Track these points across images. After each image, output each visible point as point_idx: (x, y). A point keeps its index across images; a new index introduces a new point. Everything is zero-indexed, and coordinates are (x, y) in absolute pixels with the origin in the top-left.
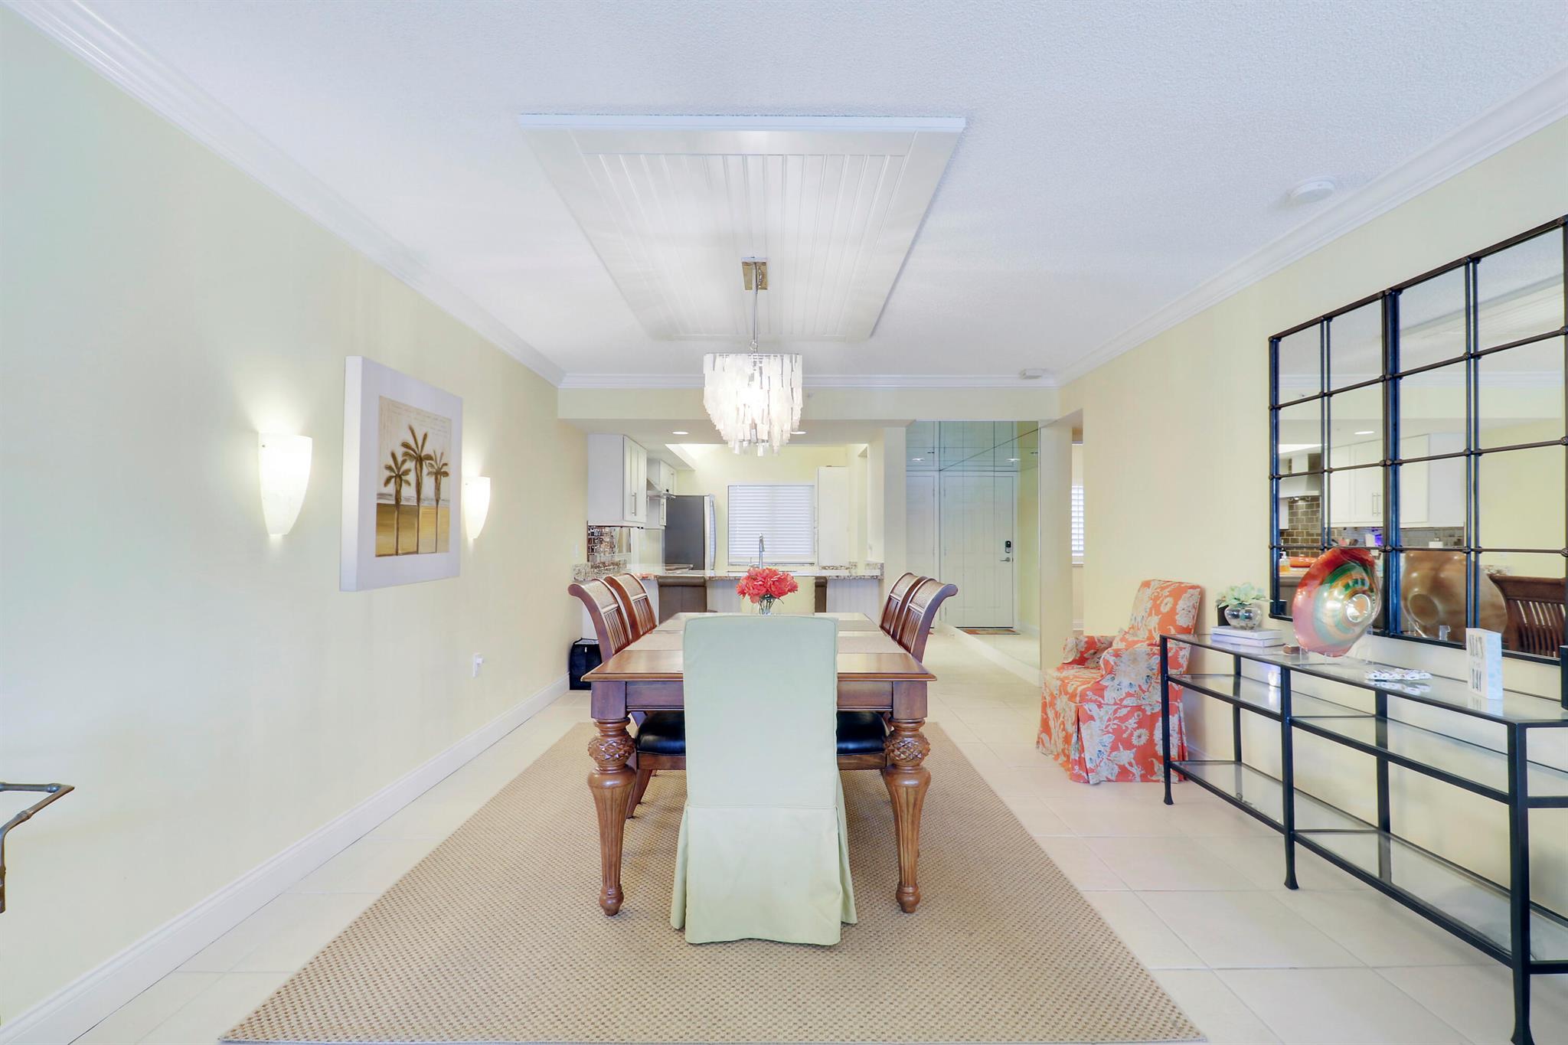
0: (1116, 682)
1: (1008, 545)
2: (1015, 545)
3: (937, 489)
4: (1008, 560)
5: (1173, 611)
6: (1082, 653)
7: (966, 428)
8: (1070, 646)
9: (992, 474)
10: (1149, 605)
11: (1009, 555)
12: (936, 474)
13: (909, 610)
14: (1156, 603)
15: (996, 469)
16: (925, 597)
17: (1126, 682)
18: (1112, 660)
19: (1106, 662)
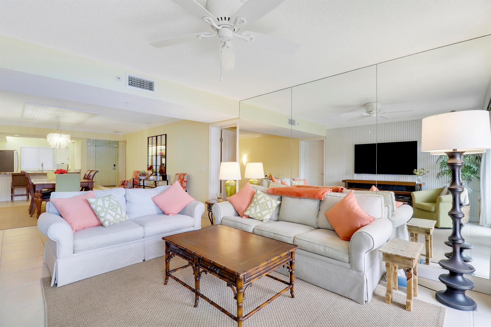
0: (127, 186)
1: (114, 165)
2: (116, 165)
3: (94, 152)
4: (114, 169)
5: (137, 175)
6: (123, 183)
7: (101, 141)
8: (121, 182)
9: (109, 148)
10: (134, 175)
11: (115, 168)
12: (94, 147)
13: (90, 175)
14: (135, 174)
15: (110, 147)
16: (92, 173)
17: (129, 186)
18: (127, 183)
19: (126, 183)
